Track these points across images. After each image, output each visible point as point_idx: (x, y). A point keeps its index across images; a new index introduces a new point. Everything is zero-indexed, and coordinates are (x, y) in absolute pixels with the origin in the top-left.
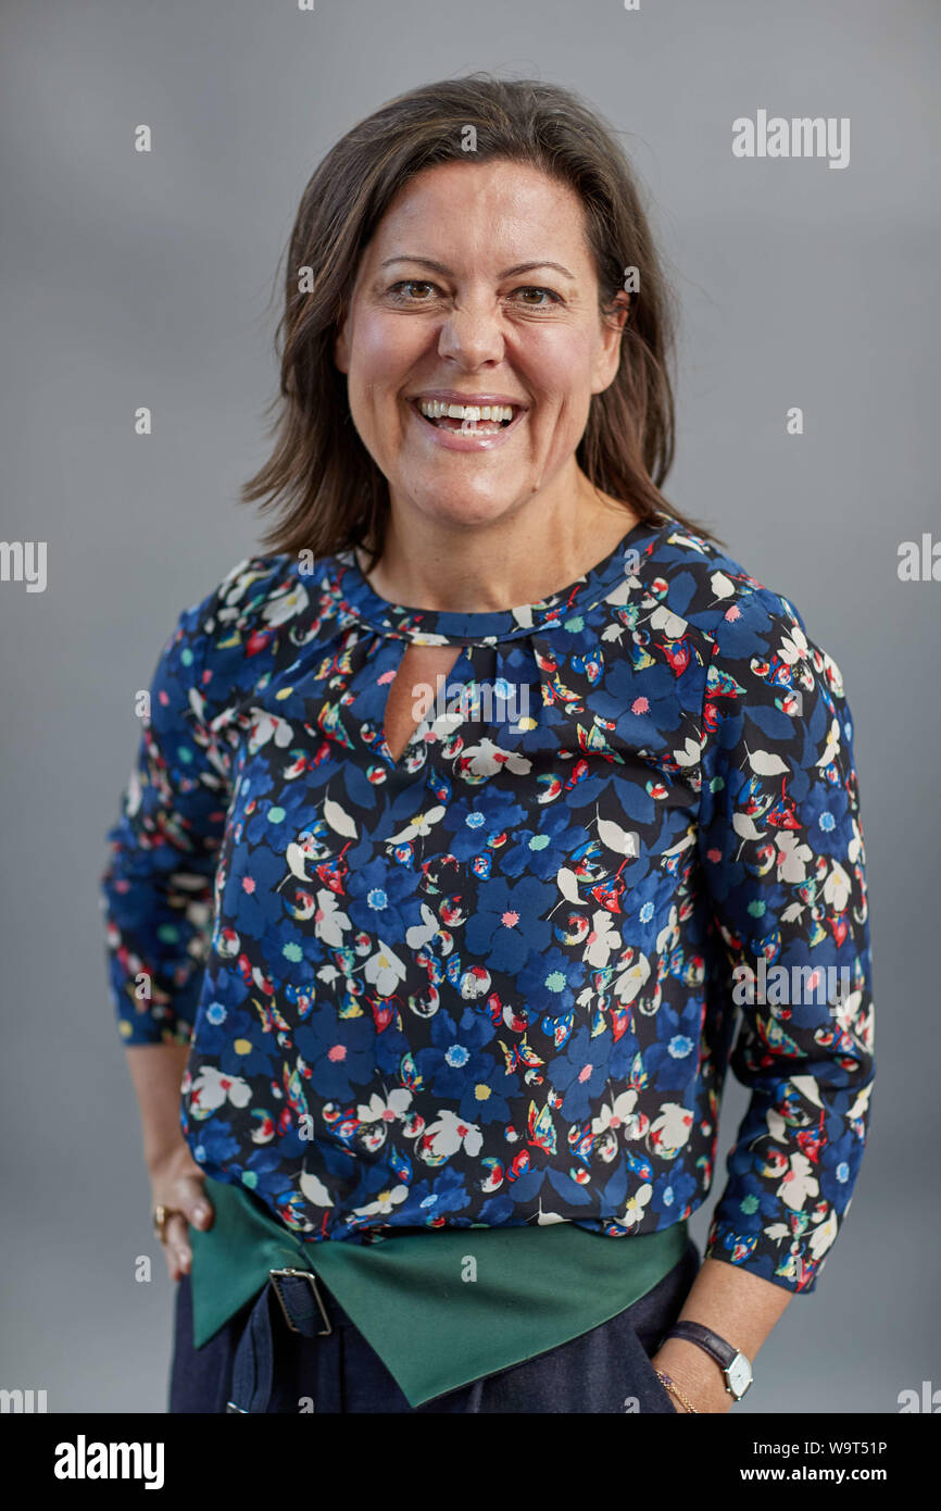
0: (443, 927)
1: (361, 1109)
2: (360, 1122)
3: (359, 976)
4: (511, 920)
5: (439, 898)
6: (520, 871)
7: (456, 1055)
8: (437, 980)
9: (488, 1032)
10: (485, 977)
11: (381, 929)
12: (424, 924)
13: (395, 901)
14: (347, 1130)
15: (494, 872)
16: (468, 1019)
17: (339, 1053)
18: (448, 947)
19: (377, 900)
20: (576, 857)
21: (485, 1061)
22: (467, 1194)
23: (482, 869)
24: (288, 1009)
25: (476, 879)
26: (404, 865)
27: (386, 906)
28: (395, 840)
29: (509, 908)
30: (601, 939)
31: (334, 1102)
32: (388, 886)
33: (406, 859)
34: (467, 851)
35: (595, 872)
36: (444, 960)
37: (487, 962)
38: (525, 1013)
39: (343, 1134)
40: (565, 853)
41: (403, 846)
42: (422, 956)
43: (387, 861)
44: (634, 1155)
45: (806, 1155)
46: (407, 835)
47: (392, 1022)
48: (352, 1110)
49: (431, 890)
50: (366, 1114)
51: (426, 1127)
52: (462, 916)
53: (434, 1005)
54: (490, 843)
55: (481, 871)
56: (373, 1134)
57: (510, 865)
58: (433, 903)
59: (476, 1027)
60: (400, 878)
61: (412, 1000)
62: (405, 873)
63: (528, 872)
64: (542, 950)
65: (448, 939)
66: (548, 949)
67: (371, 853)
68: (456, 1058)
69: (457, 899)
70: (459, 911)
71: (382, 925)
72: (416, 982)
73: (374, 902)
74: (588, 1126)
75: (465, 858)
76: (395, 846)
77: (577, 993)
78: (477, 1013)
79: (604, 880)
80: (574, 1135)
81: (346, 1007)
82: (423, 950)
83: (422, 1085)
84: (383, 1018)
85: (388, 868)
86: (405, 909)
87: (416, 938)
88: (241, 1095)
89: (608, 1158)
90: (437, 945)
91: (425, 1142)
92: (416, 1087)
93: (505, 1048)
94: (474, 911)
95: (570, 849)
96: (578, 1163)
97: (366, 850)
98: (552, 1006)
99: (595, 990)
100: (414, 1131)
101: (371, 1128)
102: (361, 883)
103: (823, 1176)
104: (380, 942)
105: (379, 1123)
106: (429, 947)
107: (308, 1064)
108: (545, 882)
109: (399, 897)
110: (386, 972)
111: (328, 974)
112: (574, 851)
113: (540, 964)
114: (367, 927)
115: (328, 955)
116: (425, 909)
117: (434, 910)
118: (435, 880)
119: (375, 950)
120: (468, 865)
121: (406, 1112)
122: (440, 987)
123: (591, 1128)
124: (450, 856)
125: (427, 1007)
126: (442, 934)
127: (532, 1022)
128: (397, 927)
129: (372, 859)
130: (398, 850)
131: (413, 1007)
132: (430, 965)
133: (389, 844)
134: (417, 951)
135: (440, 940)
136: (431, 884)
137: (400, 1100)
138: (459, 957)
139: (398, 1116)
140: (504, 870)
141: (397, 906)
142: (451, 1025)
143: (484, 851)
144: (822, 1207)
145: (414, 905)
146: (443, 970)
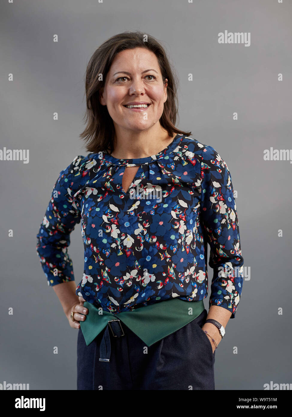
0: (144, 228)
1: (124, 277)
2: (124, 280)
3: (122, 244)
4: (161, 223)
5: (143, 221)
6: (162, 212)
7: (148, 258)
8: (142, 241)
9: (156, 251)
10: (155, 238)
11: (128, 231)
12: (139, 228)
13: (131, 224)
14: (122, 283)
15: (156, 213)
16: (151, 249)
17: (118, 264)
18: (145, 232)
19: (127, 224)
20: (175, 208)
21: (156, 258)
22: (154, 291)
23: (153, 213)
24: (103, 256)
25: (152, 216)
26: (133, 216)
27: (129, 225)
28: (129, 211)
29: (161, 221)
30: (182, 227)
31: (117, 276)
32: (129, 221)
33: (133, 214)
34: (148, 210)
35: (179, 212)
36: (144, 236)
37: (156, 235)
38: (166, 245)
39: (121, 284)
40: (172, 207)
41: (132, 211)
42: (138, 236)
43: (128, 215)
44: (193, 282)
45: (231, 281)
46: (132, 209)
47: (131, 253)
48: (122, 278)
49: (140, 220)
50: (125, 278)
51: (142, 278)
52: (149, 224)
53: (142, 248)
54: (153, 207)
55: (152, 213)
56: (129, 282)
57: (159, 211)
58: (141, 223)
59: (153, 251)
60: (132, 219)
61: (136, 248)
62: (133, 217)
63: (164, 212)
64: (169, 230)
65: (145, 231)
66: (171, 229)
67: (124, 214)
68: (149, 259)
69: (147, 221)
70: (148, 223)
71: (128, 230)
72: (137, 243)
73: (126, 225)
74: (184, 273)
75: (148, 212)
76: (129, 212)
77: (178, 240)
78: (153, 247)
79: (181, 213)
80: (180, 275)
81: (119, 253)
82: (139, 235)
83: (140, 268)
84: (129, 253)
85: (129, 217)
86: (134, 225)
87: (137, 232)
88: (91, 280)
89: (187, 282)
90: (142, 233)
91: (142, 281)
92: (139, 268)
93: (160, 254)
94: (152, 223)
95: (173, 207)
96: (181, 282)
97: (122, 214)
98: (172, 243)
99: (181, 240)
100: (139, 279)
101: (128, 281)
102: (123, 221)
103: (236, 285)
104: (128, 235)
105: (129, 279)
106: (140, 234)
107: (109, 268)
108: (168, 214)
109: (133, 223)
110: (129, 242)
111: (114, 245)
112: (174, 207)
113: (169, 234)
114: (124, 231)
115: (114, 241)
116: (139, 224)
117: (142, 224)
118: (141, 217)
119: (126, 237)
120: (149, 212)
121: (136, 275)
122: (143, 243)
123: (184, 274)
124: (144, 212)
125: (140, 249)
126: (144, 230)
127: (168, 247)
128: (132, 230)
129: (124, 215)
130: (130, 213)
131: (136, 249)
132: (141, 238)
133: (128, 212)
134: (137, 235)
135: (143, 231)
136: (140, 218)
137: (134, 273)
138: (149, 234)
139: (134, 277)
140: (158, 213)
141: (132, 225)
142: (147, 251)
143: (152, 209)
144: (236, 293)
145: (136, 224)
146: (144, 238)
